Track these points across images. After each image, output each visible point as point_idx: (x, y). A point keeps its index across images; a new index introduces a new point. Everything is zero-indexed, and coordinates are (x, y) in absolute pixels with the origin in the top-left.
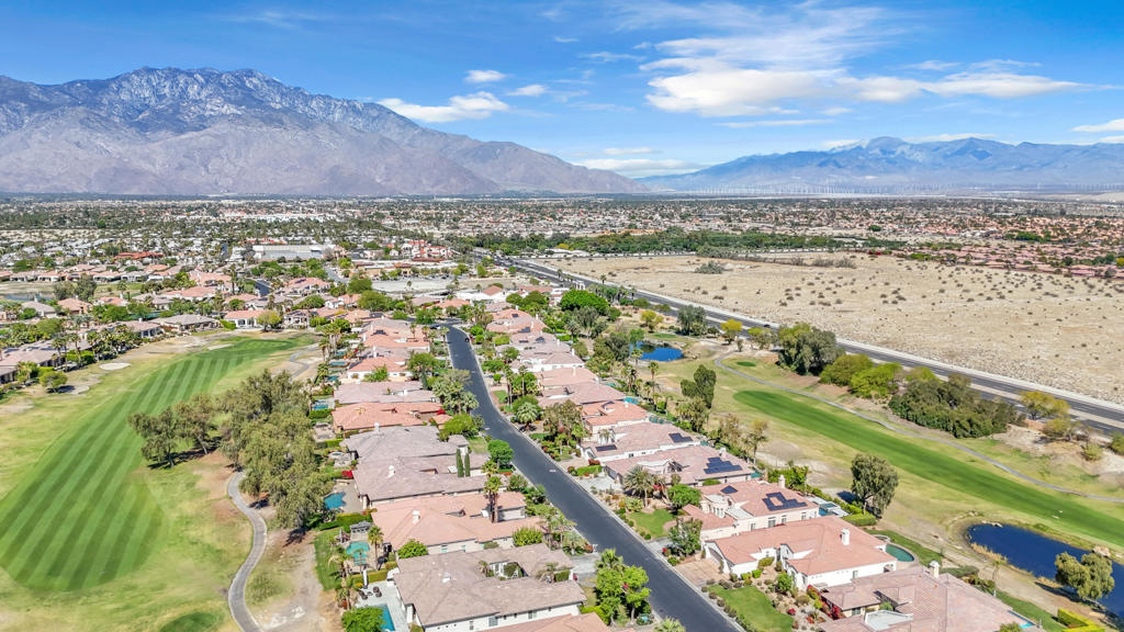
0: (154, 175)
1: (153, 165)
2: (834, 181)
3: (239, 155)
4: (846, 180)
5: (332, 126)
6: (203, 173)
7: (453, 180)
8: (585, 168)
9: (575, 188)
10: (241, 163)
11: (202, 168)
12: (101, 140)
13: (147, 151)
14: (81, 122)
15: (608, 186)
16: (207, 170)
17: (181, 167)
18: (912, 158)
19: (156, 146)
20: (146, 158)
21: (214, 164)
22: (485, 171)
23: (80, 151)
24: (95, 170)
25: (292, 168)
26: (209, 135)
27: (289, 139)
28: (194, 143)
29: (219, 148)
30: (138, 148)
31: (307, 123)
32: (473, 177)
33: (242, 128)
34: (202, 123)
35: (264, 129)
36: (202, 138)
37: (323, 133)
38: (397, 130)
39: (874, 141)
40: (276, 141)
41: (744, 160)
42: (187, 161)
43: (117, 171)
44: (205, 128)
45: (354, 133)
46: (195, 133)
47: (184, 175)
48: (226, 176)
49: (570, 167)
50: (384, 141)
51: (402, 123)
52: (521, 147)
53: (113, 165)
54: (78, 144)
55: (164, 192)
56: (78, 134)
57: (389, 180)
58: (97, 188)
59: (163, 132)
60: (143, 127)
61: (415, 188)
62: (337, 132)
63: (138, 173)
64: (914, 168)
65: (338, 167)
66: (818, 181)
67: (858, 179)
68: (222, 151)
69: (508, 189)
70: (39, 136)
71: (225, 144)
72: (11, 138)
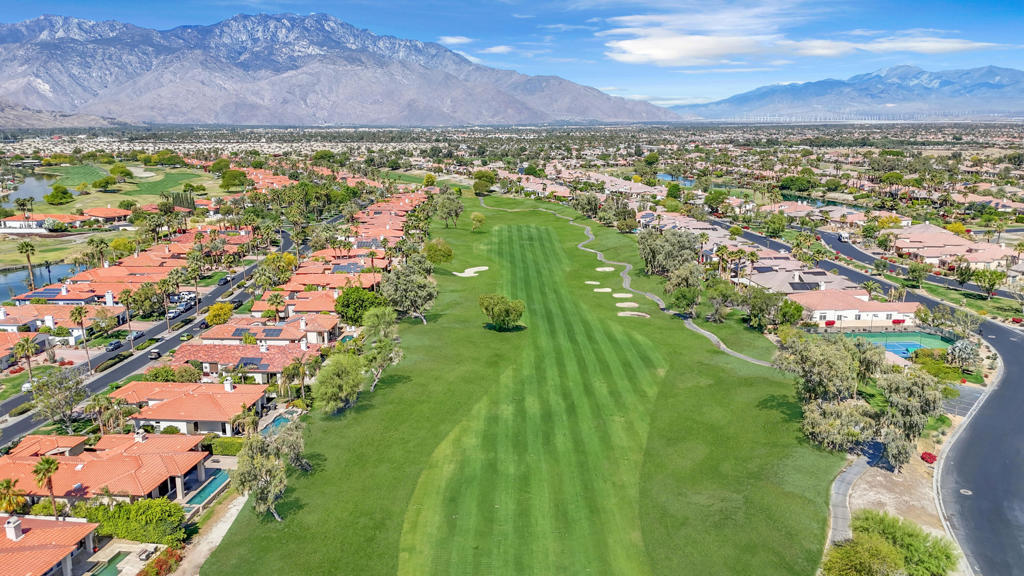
0: (268, 109)
1: (263, 100)
2: (856, 109)
3: (331, 90)
4: (867, 108)
5: (403, 63)
6: (304, 106)
7: (509, 111)
8: (623, 99)
9: (616, 117)
10: (333, 98)
11: (302, 102)
12: (219, 79)
13: (258, 88)
14: (201, 63)
15: (644, 115)
16: (306, 104)
17: (285, 101)
18: (930, 86)
19: (263, 84)
20: (257, 94)
21: (312, 98)
22: (535, 101)
23: (206, 89)
24: (220, 104)
25: (375, 102)
26: (306, 73)
27: (368, 76)
28: (294, 81)
29: (315, 84)
30: (249, 86)
31: (381, 62)
32: (527, 108)
33: (332, 67)
34: (293, 63)
35: (349, 67)
36: (300, 77)
37: (395, 68)
38: (454, 67)
39: (892, 70)
40: (360, 79)
41: (764, 90)
42: (289, 96)
43: (237, 105)
44: (297, 67)
45: (422, 71)
46: (294, 72)
47: (290, 108)
48: (322, 109)
49: (609, 98)
50: (448, 76)
51: (457, 60)
52: (565, 80)
53: (234, 100)
54: (203, 82)
55: (276, 123)
56: (200, 73)
59: (263, 71)
60: (245, 66)
61: (478, 119)
62: (408, 69)
63: (254, 107)
64: (933, 96)
65: (413, 100)
66: (840, 109)
67: (878, 107)
68: (317, 88)
69: (558, 118)
70: (168, 76)
71: (319, 80)
72: (149, 77)
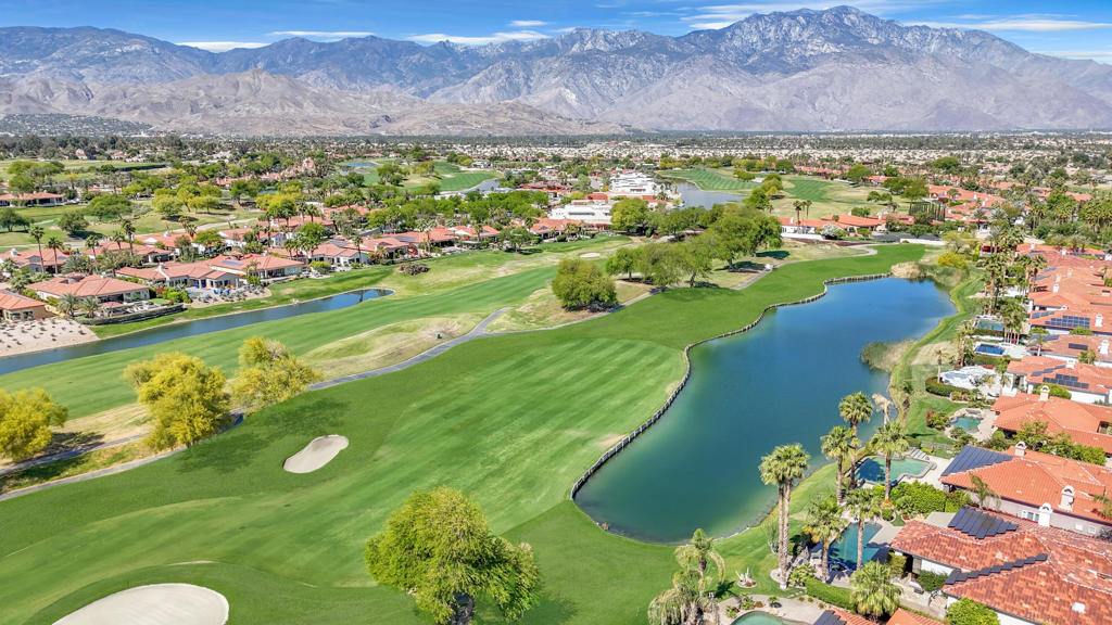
0: (772, 114)
1: (768, 104)
3: (844, 90)
6: (811, 111)
10: (846, 100)
11: (810, 106)
12: (726, 83)
13: (764, 92)
14: (711, 68)
16: (814, 108)
17: (792, 105)
19: (771, 87)
20: (762, 98)
21: (821, 101)
23: (713, 94)
24: (724, 110)
25: (896, 104)
26: (818, 74)
27: (893, 75)
28: (803, 82)
29: (826, 86)
30: (756, 89)
33: (848, 66)
34: (804, 64)
35: (869, 65)
36: (811, 78)
37: (927, 67)
40: (880, 78)
42: (796, 100)
43: (741, 110)
44: (809, 67)
45: (960, 65)
46: (804, 73)
47: (795, 113)
48: (831, 113)
50: (994, 71)
53: (739, 105)
54: (710, 88)
55: (780, 129)
56: (708, 78)
57: (999, 113)
58: (726, 126)
59: (771, 74)
60: (753, 70)
62: (941, 63)
63: (759, 112)
65: (945, 101)
68: (829, 90)
70: (678, 82)
71: (832, 82)
72: (660, 84)
